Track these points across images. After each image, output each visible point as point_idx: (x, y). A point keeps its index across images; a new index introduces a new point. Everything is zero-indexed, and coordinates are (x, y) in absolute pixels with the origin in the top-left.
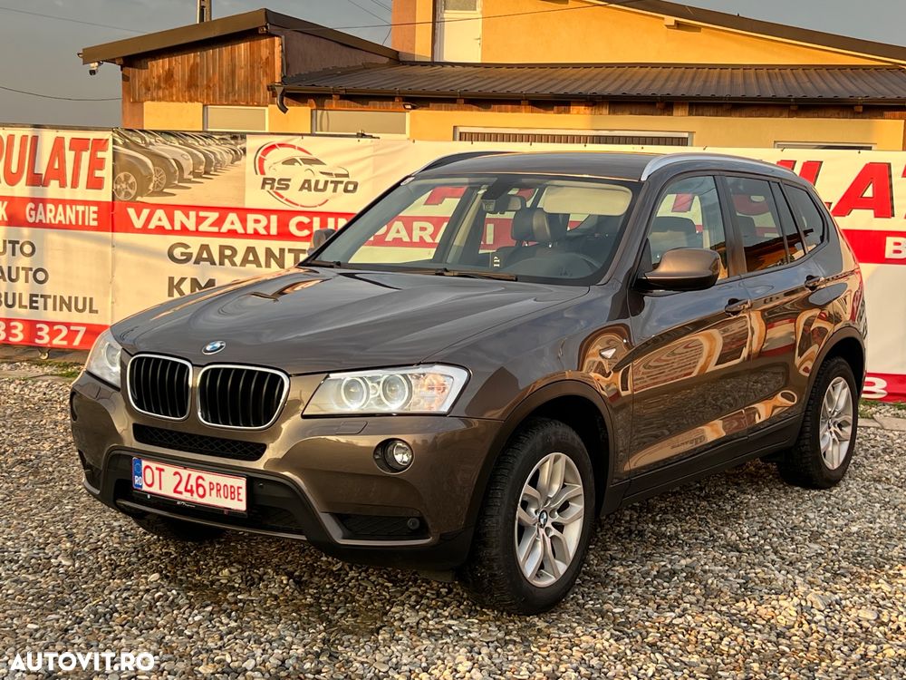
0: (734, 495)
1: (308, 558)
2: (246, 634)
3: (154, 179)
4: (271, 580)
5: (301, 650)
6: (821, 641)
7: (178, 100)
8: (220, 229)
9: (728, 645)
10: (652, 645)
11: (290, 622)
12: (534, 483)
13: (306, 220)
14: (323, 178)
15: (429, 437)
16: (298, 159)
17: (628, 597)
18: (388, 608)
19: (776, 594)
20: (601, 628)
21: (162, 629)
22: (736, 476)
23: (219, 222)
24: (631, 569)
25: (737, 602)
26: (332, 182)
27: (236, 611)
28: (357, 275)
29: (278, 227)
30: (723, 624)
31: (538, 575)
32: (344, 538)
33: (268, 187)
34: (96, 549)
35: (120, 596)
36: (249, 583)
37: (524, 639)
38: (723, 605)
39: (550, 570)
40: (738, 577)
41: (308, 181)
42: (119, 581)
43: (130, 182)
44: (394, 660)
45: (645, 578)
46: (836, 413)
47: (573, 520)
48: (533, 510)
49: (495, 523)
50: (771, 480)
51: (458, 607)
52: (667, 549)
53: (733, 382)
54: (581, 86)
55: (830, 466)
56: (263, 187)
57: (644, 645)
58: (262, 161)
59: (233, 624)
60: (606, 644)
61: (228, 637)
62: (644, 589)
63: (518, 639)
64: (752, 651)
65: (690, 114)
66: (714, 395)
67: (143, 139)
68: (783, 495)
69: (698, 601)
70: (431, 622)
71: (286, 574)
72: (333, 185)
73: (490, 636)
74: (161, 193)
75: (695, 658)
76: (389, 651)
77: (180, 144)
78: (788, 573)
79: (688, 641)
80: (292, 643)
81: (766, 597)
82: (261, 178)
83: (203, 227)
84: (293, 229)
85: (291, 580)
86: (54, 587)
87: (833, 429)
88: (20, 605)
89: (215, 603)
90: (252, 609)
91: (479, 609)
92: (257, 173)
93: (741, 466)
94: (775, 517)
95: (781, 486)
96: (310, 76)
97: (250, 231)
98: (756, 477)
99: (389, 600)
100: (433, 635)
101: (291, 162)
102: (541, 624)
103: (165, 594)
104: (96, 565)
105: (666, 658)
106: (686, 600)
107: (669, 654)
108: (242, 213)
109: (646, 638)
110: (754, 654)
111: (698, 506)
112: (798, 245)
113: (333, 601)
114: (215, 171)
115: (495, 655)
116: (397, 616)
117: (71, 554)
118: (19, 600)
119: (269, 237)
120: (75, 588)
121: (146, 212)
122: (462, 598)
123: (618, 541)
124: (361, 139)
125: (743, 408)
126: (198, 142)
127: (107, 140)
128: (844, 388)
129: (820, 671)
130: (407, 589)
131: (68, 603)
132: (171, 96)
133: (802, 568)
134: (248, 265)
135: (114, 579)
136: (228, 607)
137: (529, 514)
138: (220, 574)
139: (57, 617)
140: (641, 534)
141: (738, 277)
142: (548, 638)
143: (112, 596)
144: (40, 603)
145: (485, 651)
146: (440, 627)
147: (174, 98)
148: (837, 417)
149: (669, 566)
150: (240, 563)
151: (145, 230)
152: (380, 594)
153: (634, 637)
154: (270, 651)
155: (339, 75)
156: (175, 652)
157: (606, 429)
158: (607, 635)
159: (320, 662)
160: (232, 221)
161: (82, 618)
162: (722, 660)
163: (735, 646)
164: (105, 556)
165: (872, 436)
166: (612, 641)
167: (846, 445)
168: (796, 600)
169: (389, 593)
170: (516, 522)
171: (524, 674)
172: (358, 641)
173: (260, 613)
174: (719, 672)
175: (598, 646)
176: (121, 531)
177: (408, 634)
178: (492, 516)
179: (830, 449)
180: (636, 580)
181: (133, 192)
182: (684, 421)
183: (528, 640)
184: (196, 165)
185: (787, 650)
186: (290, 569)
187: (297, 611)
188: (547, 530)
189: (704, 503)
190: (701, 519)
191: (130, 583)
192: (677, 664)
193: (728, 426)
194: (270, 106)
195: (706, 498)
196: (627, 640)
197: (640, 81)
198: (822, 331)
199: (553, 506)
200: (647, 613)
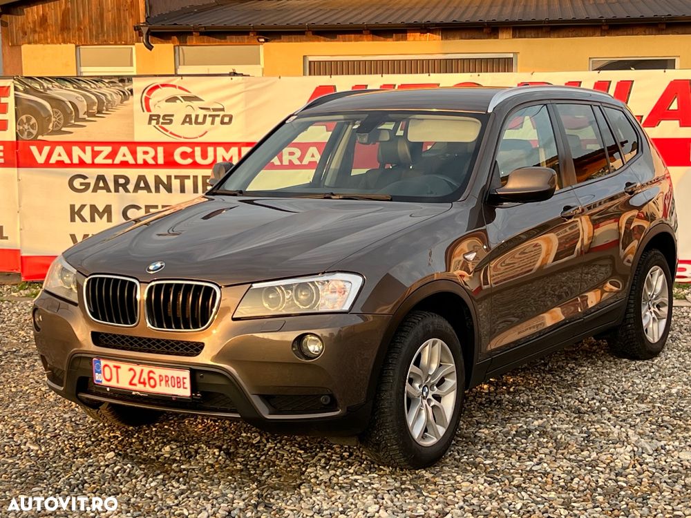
0: (573, 368)
1: (231, 435)
2: (196, 494)
3: (53, 119)
4: (205, 453)
5: (242, 504)
6: (651, 477)
7: (52, 42)
8: (113, 161)
9: (578, 483)
10: (518, 486)
11: (228, 483)
12: (417, 363)
13: (188, 150)
14: (201, 113)
15: (335, 331)
16: (179, 97)
17: (494, 452)
18: (304, 469)
19: (613, 443)
20: (476, 476)
21: (126, 494)
22: (573, 352)
23: (112, 155)
24: (494, 430)
25: (582, 451)
26: (210, 116)
27: (183, 477)
28: (255, 202)
29: (165, 157)
30: (573, 468)
31: (423, 437)
32: (270, 414)
33: (154, 122)
34: (55, 437)
35: (86, 471)
36: (187, 456)
37: (416, 487)
38: (571, 454)
39: (432, 432)
40: (581, 432)
41: (189, 116)
42: (82, 460)
43: (31, 123)
44: (317, 507)
45: (506, 437)
46: (654, 296)
47: (448, 392)
48: (417, 385)
49: (389, 396)
50: (603, 355)
51: (360, 465)
52: (522, 413)
53: (568, 274)
54: (415, 15)
55: (651, 340)
56: (150, 123)
57: (512, 487)
58: (147, 100)
59: (183, 487)
60: (481, 487)
61: (182, 496)
62: (507, 445)
63: (411, 487)
64: (597, 487)
65: (514, 37)
66: (553, 287)
67: (41, 85)
68: (613, 366)
69: (551, 452)
70: (340, 478)
71: (217, 447)
72: (211, 118)
73: (389, 485)
74: (60, 132)
75: (553, 494)
76: (311, 500)
77: (74, 88)
78: (621, 427)
79: (546, 483)
80: (233, 499)
81: (605, 446)
82: (147, 114)
83: (99, 160)
84: (177, 158)
85: (222, 452)
86: (30, 466)
87: (652, 309)
88: (7, 482)
89: (164, 472)
90: (195, 475)
91: (376, 466)
92: (144, 111)
93: (577, 343)
94: (608, 384)
95: (612, 358)
96: (171, 15)
97: (140, 161)
98: (590, 352)
99: (303, 464)
100: (344, 487)
101: (173, 99)
102: (428, 475)
103: (122, 468)
104: (59, 449)
105: (529, 495)
106: (541, 451)
107: (532, 492)
108: (133, 146)
109: (513, 481)
110: (599, 489)
111: (544, 378)
112: (616, 155)
113: (258, 466)
114: (107, 110)
115: (396, 500)
116: (313, 475)
117: (36, 441)
118: (5, 478)
119: (157, 166)
120: (47, 467)
121: (46, 149)
122: (362, 459)
123: (481, 409)
124: (233, 77)
125: (578, 295)
126: (90, 85)
127: (9, 87)
128: (660, 274)
129: (651, 499)
130: (316, 455)
131: (45, 479)
132: (46, 38)
133: (633, 423)
134: (140, 191)
135: (77, 458)
136: (175, 474)
137: (414, 388)
138: (163, 450)
139: (40, 489)
140: (499, 402)
141: (570, 188)
142: (435, 485)
143: (80, 471)
144: (23, 479)
145: (386, 496)
146: (348, 481)
147: (49, 41)
148: (655, 299)
149: (525, 427)
150: (176, 441)
151: (47, 164)
152: (295, 460)
153: (503, 482)
154: (217, 505)
155: (196, 13)
156: (142, 510)
157: (471, 317)
158: (482, 481)
159: (258, 511)
160: (124, 154)
161: (60, 489)
162: (574, 495)
163: (583, 484)
164: (64, 441)
165: (685, 314)
166: (486, 485)
167: (664, 322)
168: (629, 448)
169: (302, 458)
170: (405, 395)
171: (421, 512)
172: (285, 495)
173: (202, 478)
174: (573, 504)
175: (476, 489)
176: (71, 421)
177: (324, 487)
178: (386, 391)
179: (651, 326)
180: (499, 438)
181: (34, 132)
182: (529, 309)
183: (419, 488)
184: (90, 105)
185: (624, 485)
186: (218, 444)
187: (232, 475)
188: (429, 401)
189: (549, 376)
190: (547, 389)
191: (91, 461)
192: (539, 499)
193: (566, 312)
194: (136, 44)
195: (550, 371)
196: (497, 484)
197: (468, 7)
198: (640, 228)
199: (432, 382)
200: (511, 463)
